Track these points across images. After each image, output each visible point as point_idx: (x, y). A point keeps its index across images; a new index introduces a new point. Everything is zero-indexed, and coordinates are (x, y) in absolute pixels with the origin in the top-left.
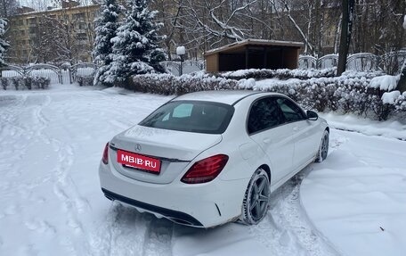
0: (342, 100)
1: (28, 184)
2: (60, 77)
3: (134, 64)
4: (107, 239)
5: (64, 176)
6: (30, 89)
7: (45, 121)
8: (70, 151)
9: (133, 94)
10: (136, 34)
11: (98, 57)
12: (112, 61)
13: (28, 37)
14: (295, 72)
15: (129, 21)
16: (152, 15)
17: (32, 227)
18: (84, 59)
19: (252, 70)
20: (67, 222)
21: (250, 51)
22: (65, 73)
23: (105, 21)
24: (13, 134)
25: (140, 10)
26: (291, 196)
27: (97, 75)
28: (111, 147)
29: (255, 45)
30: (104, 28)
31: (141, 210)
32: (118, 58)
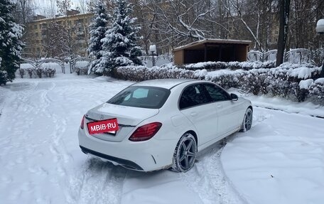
0: (270, 86)
1: (33, 144)
2: (63, 69)
3: (118, 58)
4: (81, 179)
5: (58, 138)
6: (40, 77)
7: (49, 102)
8: (64, 122)
9: (117, 82)
10: (120, 35)
11: (92, 53)
12: (101, 56)
13: (40, 38)
14: (243, 64)
15: (114, 26)
16: (132, 21)
17: (33, 171)
18: (82, 54)
19: (209, 63)
20: (57, 169)
21: (209, 47)
22: (67, 65)
23: (97, 26)
24: (25, 110)
25: (123, 17)
26: (216, 155)
27: (91, 66)
28: (87, 118)
29: (212, 43)
30: (96, 31)
31: (105, 160)
32: (106, 53)
